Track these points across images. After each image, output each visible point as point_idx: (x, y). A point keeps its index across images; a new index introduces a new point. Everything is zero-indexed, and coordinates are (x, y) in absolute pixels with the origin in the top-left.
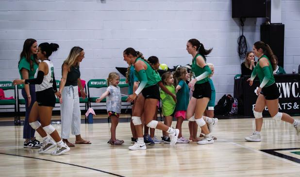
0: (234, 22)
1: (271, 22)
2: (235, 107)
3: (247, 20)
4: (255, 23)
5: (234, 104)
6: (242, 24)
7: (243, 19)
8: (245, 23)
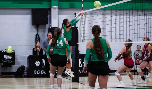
0: (33, 27)
1: (52, 27)
2: (26, 72)
3: (41, 26)
4: (45, 28)
5: (25, 71)
6: (37, 28)
7: (38, 25)
8: (39, 27)
